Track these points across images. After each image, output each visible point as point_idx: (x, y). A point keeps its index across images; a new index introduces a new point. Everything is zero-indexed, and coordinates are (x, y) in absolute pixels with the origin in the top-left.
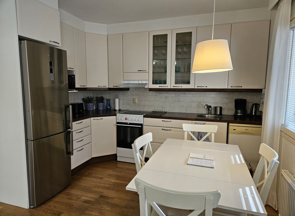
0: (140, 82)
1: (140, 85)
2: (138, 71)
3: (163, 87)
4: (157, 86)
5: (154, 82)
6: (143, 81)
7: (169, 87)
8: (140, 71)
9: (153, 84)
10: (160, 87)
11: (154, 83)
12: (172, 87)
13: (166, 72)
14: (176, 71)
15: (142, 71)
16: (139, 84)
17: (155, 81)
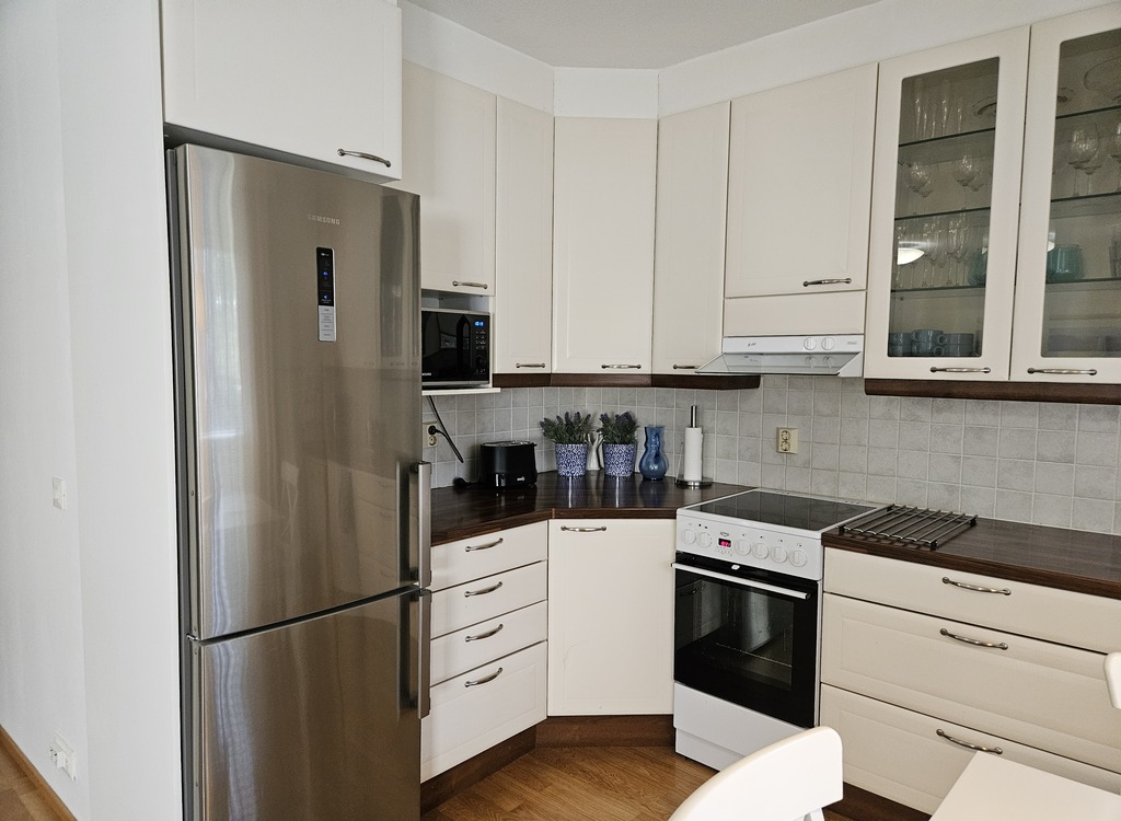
0: (814, 345)
1: (814, 362)
2: (806, 284)
3: (960, 371)
4: (918, 368)
5: (901, 345)
6: (829, 339)
7: (999, 375)
8: (819, 283)
9: (890, 355)
10: (933, 370)
11: (900, 349)
12: (1021, 376)
13: (981, 283)
14: (1052, 278)
15: (831, 282)
16: (809, 355)
17: (907, 336)
